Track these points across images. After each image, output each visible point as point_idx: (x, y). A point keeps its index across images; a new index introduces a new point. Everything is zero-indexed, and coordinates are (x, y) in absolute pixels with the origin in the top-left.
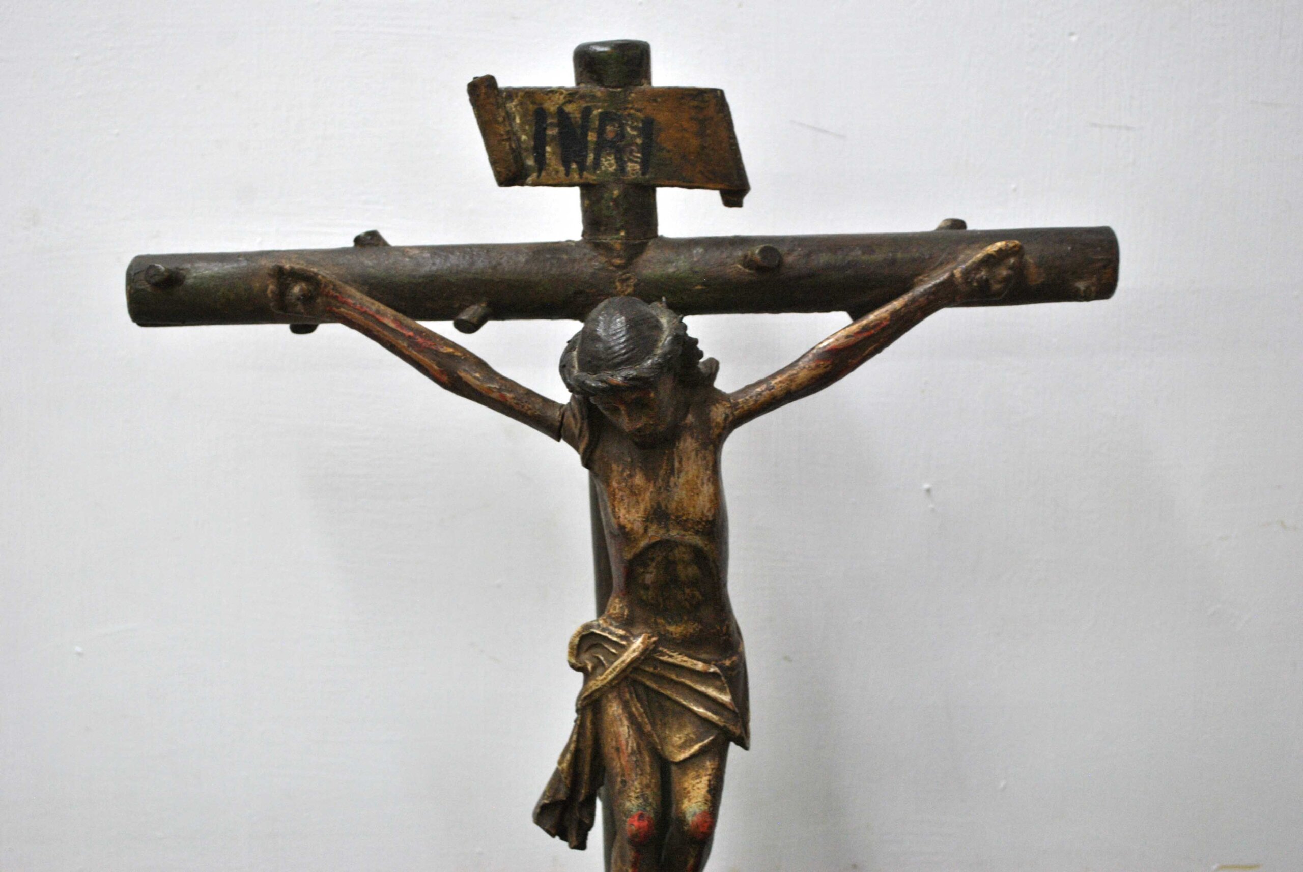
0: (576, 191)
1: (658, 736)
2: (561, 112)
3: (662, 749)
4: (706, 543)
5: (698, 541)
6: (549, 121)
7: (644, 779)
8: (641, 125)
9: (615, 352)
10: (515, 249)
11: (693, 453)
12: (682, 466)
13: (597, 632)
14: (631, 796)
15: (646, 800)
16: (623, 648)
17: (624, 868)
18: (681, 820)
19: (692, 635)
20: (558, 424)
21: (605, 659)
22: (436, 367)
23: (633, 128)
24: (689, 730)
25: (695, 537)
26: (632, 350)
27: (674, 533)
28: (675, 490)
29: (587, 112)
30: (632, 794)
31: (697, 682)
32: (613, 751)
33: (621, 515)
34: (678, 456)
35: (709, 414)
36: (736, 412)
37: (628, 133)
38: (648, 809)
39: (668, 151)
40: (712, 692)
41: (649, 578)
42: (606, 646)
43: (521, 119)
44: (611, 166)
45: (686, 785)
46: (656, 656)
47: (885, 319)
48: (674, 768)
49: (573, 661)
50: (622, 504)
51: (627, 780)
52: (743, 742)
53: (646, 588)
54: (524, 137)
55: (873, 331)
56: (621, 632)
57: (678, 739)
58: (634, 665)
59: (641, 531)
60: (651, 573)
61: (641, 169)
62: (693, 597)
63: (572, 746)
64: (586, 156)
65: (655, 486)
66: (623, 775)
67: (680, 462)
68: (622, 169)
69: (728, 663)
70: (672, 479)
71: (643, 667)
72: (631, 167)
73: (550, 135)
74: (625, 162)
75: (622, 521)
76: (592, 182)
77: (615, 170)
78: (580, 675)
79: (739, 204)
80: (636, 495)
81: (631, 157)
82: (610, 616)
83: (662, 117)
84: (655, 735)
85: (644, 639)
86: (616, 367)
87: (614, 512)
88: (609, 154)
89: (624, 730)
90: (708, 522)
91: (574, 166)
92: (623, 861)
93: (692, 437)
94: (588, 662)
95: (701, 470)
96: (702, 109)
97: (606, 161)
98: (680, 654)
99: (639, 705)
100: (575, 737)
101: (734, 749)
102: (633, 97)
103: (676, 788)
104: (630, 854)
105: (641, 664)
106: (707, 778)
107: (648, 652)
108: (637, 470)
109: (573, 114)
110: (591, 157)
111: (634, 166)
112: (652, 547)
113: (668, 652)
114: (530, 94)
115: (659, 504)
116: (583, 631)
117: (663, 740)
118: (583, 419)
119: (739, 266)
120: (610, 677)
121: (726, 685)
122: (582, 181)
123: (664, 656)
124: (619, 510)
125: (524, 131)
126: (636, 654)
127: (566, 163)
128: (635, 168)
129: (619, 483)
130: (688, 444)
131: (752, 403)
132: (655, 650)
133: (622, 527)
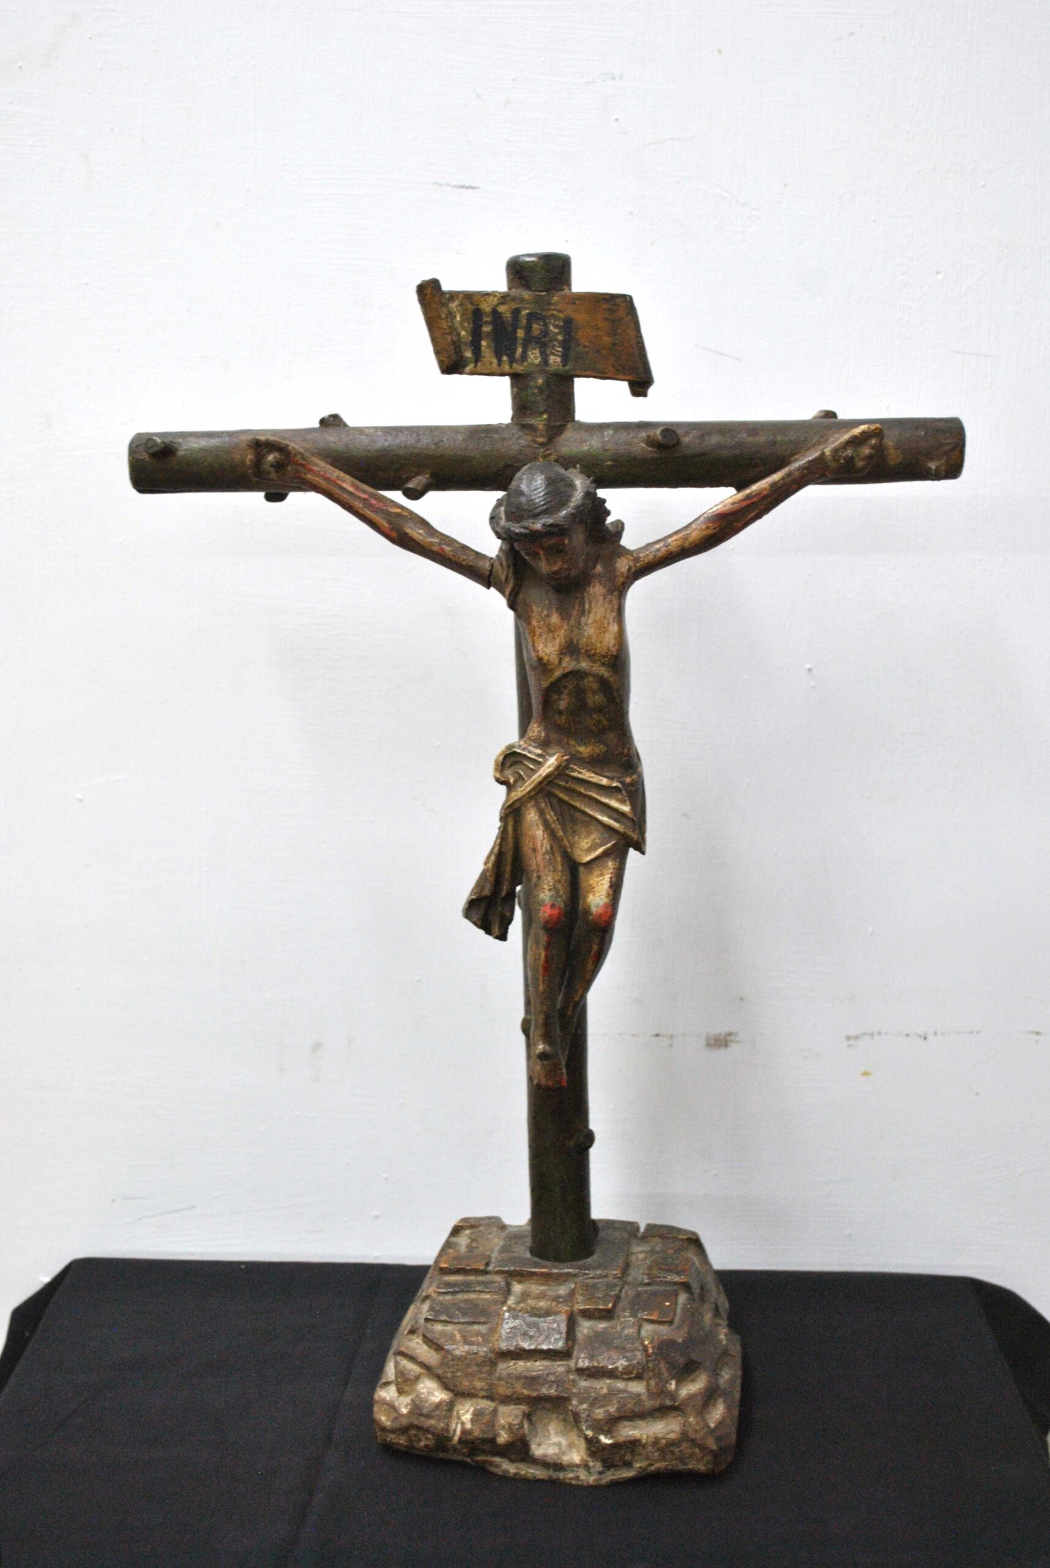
0: (506, 381)
1: (569, 841)
2: (494, 312)
3: (572, 851)
4: (611, 674)
5: (604, 671)
6: (485, 319)
7: (556, 875)
8: (562, 324)
9: (535, 504)
10: (455, 430)
11: (601, 597)
12: (591, 608)
13: (519, 751)
14: (544, 888)
15: (557, 892)
16: (539, 764)
17: (538, 952)
18: (587, 912)
19: (598, 755)
20: (488, 573)
21: (525, 773)
22: (386, 525)
23: (556, 326)
24: (595, 836)
25: (601, 668)
26: (550, 502)
27: (584, 665)
28: (585, 628)
29: (516, 312)
30: (546, 887)
31: (602, 795)
32: (530, 851)
33: (540, 649)
34: (588, 599)
35: (615, 565)
36: (638, 565)
37: (552, 331)
38: (559, 900)
39: (585, 347)
40: (614, 804)
41: (563, 704)
42: (526, 763)
43: (461, 317)
44: (536, 358)
45: (591, 882)
46: (567, 772)
47: (765, 489)
48: (581, 869)
49: (498, 775)
50: (540, 639)
51: (542, 875)
52: (640, 847)
53: (560, 713)
54: (463, 333)
55: (755, 499)
56: (539, 751)
57: (585, 843)
58: (549, 779)
59: (556, 662)
60: (564, 700)
61: (562, 361)
62: (599, 722)
63: (496, 849)
64: (515, 350)
65: (568, 624)
66: (538, 871)
67: (590, 605)
68: (545, 362)
69: (628, 780)
70: (583, 619)
71: (556, 781)
72: (553, 359)
73: (484, 331)
74: (548, 355)
75: (541, 654)
76: (520, 372)
77: (540, 362)
78: (504, 788)
79: (645, 395)
80: (553, 632)
81: (553, 351)
82: (530, 739)
83: (580, 318)
84: (565, 840)
85: (558, 757)
86: (536, 516)
87: (533, 646)
88: (534, 349)
89: (539, 833)
90: (612, 655)
91: (505, 358)
92: (538, 948)
93: (600, 584)
94: (510, 776)
95: (608, 612)
96: (615, 311)
97: (533, 354)
98: (588, 771)
99: (552, 813)
100: (499, 841)
101: (632, 853)
102: (556, 300)
103: (583, 884)
104: (543, 938)
105: (555, 778)
106: (609, 876)
107: (561, 768)
108: (554, 611)
109: (505, 314)
110: (519, 350)
111: (556, 359)
112: (565, 676)
113: (578, 769)
114: (468, 296)
115: (571, 639)
116: (507, 751)
117: (572, 845)
118: (508, 566)
119: (643, 445)
120: (529, 789)
121: (626, 798)
122: (511, 371)
123: (574, 772)
124: (538, 644)
125: (463, 327)
126: (551, 769)
127: (498, 355)
128: (557, 361)
129: (538, 622)
130: (597, 590)
131: (651, 557)
132: (566, 767)
133: (540, 659)
